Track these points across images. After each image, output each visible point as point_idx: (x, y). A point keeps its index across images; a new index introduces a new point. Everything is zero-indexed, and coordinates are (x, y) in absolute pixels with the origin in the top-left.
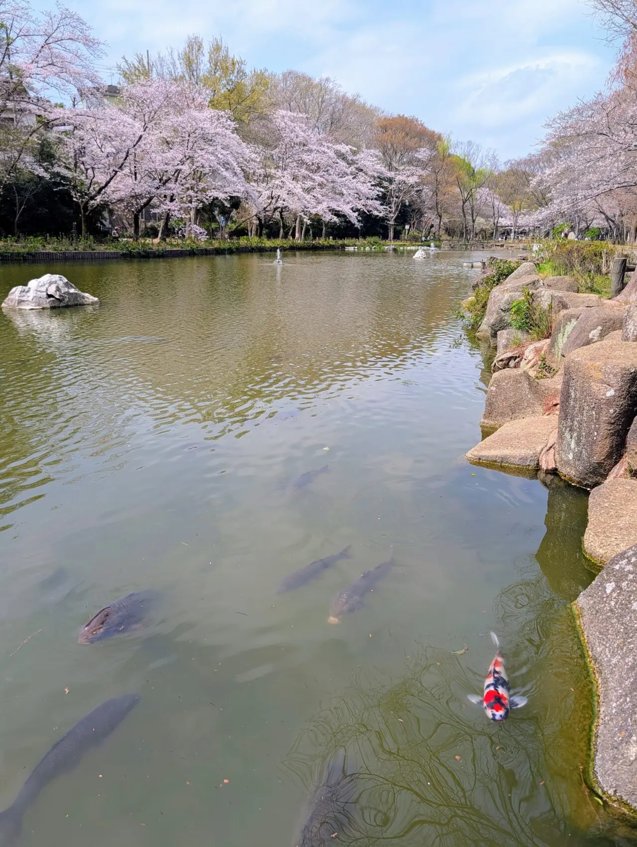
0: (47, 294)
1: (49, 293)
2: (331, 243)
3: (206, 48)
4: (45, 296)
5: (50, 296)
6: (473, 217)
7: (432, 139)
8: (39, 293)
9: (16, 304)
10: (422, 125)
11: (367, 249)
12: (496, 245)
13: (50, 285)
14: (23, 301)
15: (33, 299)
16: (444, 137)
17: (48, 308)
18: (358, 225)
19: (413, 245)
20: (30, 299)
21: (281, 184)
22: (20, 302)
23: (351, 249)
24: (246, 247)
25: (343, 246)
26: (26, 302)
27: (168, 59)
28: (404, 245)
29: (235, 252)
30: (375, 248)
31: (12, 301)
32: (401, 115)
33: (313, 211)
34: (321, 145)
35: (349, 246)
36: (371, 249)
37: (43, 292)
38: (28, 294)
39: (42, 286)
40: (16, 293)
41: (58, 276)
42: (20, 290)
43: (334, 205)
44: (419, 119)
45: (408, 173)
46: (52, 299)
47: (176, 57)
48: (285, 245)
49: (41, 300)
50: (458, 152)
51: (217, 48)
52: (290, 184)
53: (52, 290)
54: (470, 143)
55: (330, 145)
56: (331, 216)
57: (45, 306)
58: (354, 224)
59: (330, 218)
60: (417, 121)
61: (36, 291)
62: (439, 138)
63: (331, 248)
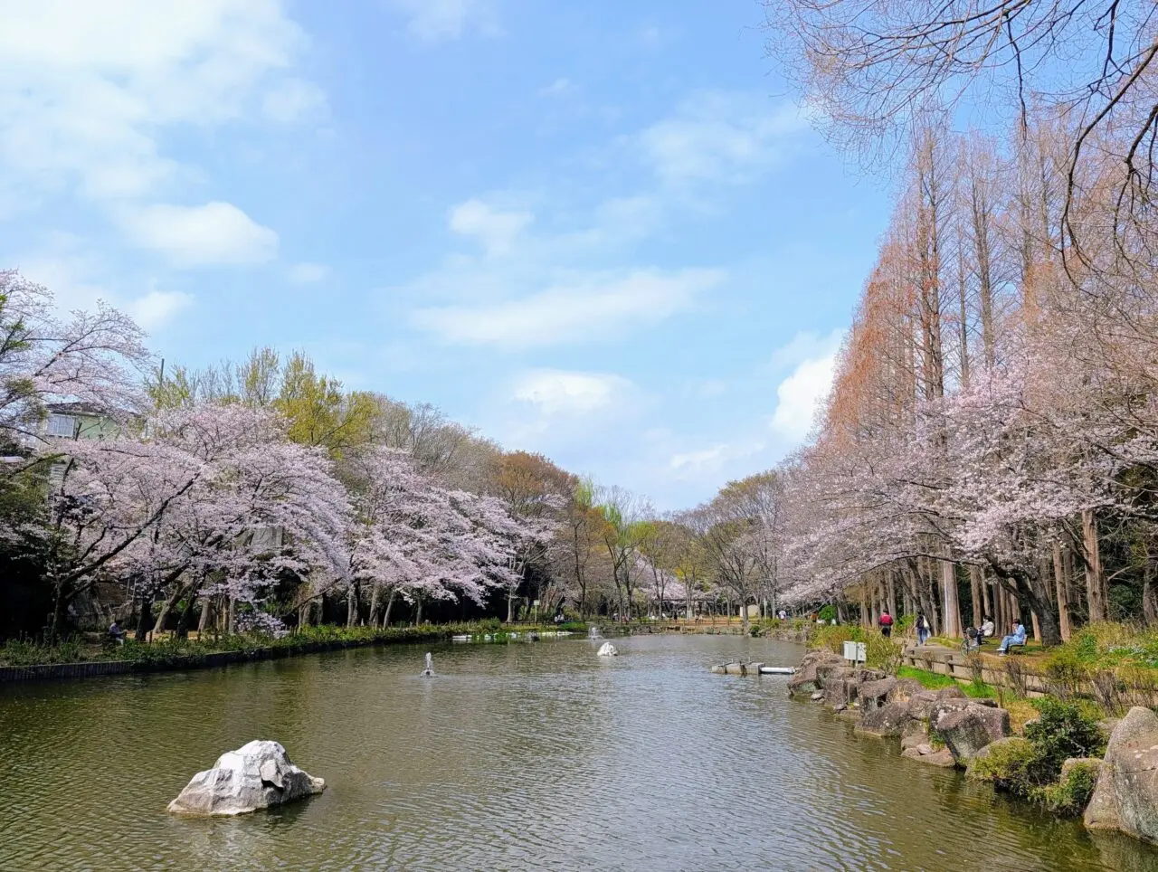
0: (263, 782)
1: (265, 779)
2: (432, 631)
3: (283, 364)
4: (261, 785)
5: (266, 784)
6: (628, 587)
7: (563, 482)
8: (251, 781)
9: (209, 806)
10: (551, 465)
11: (487, 637)
12: (668, 628)
13: (263, 763)
14: (223, 799)
15: (239, 794)
16: (582, 481)
17: (265, 809)
18: (481, 604)
19: (549, 630)
20: (235, 792)
21: (367, 544)
22: (218, 800)
23: (462, 638)
24: (315, 643)
25: (450, 634)
26: (228, 800)
27: (221, 375)
28: (535, 630)
29: (300, 652)
30: (497, 636)
31: (198, 800)
32: (521, 451)
33: (417, 585)
34: (429, 490)
35: (458, 634)
36: (492, 637)
37: (256, 777)
38: (230, 784)
39: (250, 764)
40: (208, 782)
41: (272, 743)
42: (217, 776)
43: (449, 575)
44: (546, 457)
45: (539, 527)
46: (269, 790)
47: (233, 373)
48: (368, 637)
49: (255, 794)
50: (600, 501)
51: (298, 365)
52: (382, 545)
53: (269, 772)
54: (615, 488)
55: (442, 491)
56: (444, 591)
57: (260, 805)
58: (476, 603)
59: (443, 594)
60: (542, 458)
61: (246, 775)
62: (575, 481)
63: (433, 637)
